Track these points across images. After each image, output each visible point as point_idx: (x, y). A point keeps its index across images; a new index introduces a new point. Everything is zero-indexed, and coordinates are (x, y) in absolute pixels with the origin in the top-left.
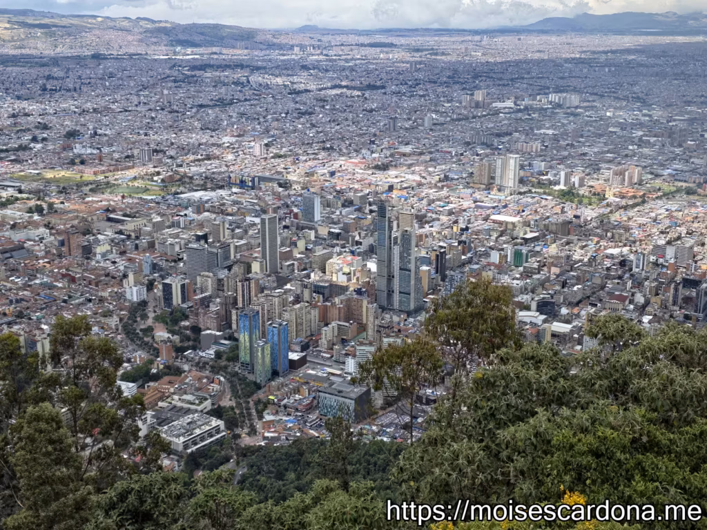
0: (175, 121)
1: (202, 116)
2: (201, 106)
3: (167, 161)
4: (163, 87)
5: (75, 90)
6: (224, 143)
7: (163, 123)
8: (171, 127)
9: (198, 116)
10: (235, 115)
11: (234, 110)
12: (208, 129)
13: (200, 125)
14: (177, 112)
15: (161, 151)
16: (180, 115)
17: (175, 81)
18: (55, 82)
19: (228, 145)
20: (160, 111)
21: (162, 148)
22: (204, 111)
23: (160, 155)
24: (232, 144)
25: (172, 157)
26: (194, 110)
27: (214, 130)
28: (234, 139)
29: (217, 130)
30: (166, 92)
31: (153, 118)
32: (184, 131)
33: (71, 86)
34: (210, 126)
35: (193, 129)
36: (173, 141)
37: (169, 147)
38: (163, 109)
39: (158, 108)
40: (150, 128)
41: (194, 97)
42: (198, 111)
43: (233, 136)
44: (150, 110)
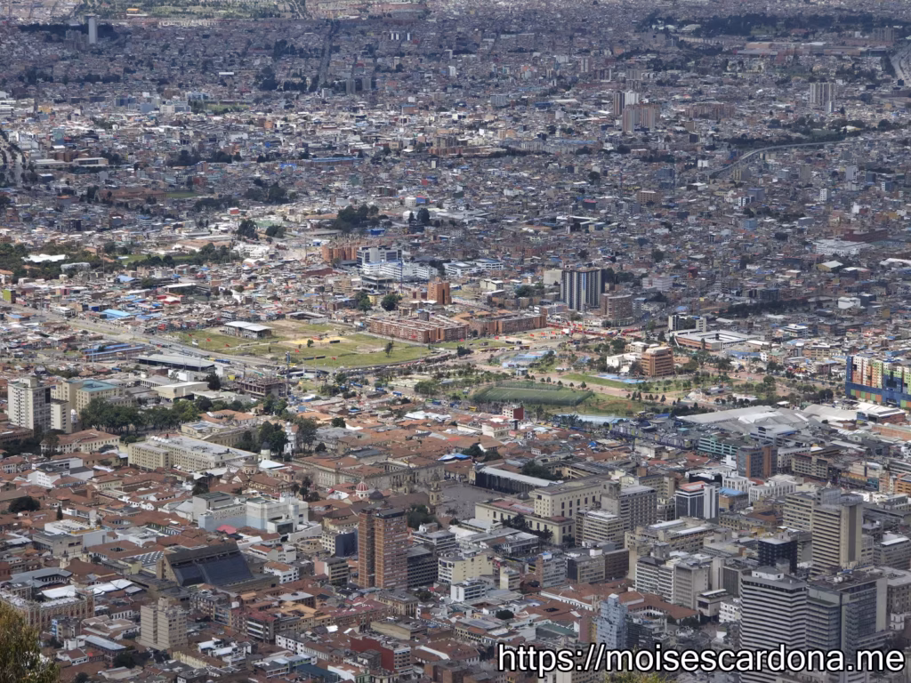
0: (663, 186)
1: (746, 175)
2: (743, 142)
3: (645, 307)
4: (622, 85)
5: (359, 87)
6: (822, 259)
7: (624, 191)
8: (650, 203)
9: (736, 173)
10: (851, 172)
11: (847, 156)
12: (768, 212)
13: (741, 202)
14: (669, 159)
15: (627, 277)
16: (677, 167)
17: (657, 66)
18: (300, 64)
19: (835, 264)
20: (616, 157)
21: (627, 268)
22: (751, 159)
23: (624, 292)
24: (847, 261)
25: (659, 298)
26: (721, 154)
27: (787, 218)
28: (853, 249)
29: (796, 216)
30: (631, 97)
31: (594, 177)
32: (692, 219)
33: (346, 76)
34: (775, 203)
35: (720, 213)
36: (662, 248)
37: (650, 265)
38: (623, 150)
39: (609, 147)
40: (587, 205)
41: (717, 114)
42: (733, 158)
43: (850, 237)
44: (586, 151)
